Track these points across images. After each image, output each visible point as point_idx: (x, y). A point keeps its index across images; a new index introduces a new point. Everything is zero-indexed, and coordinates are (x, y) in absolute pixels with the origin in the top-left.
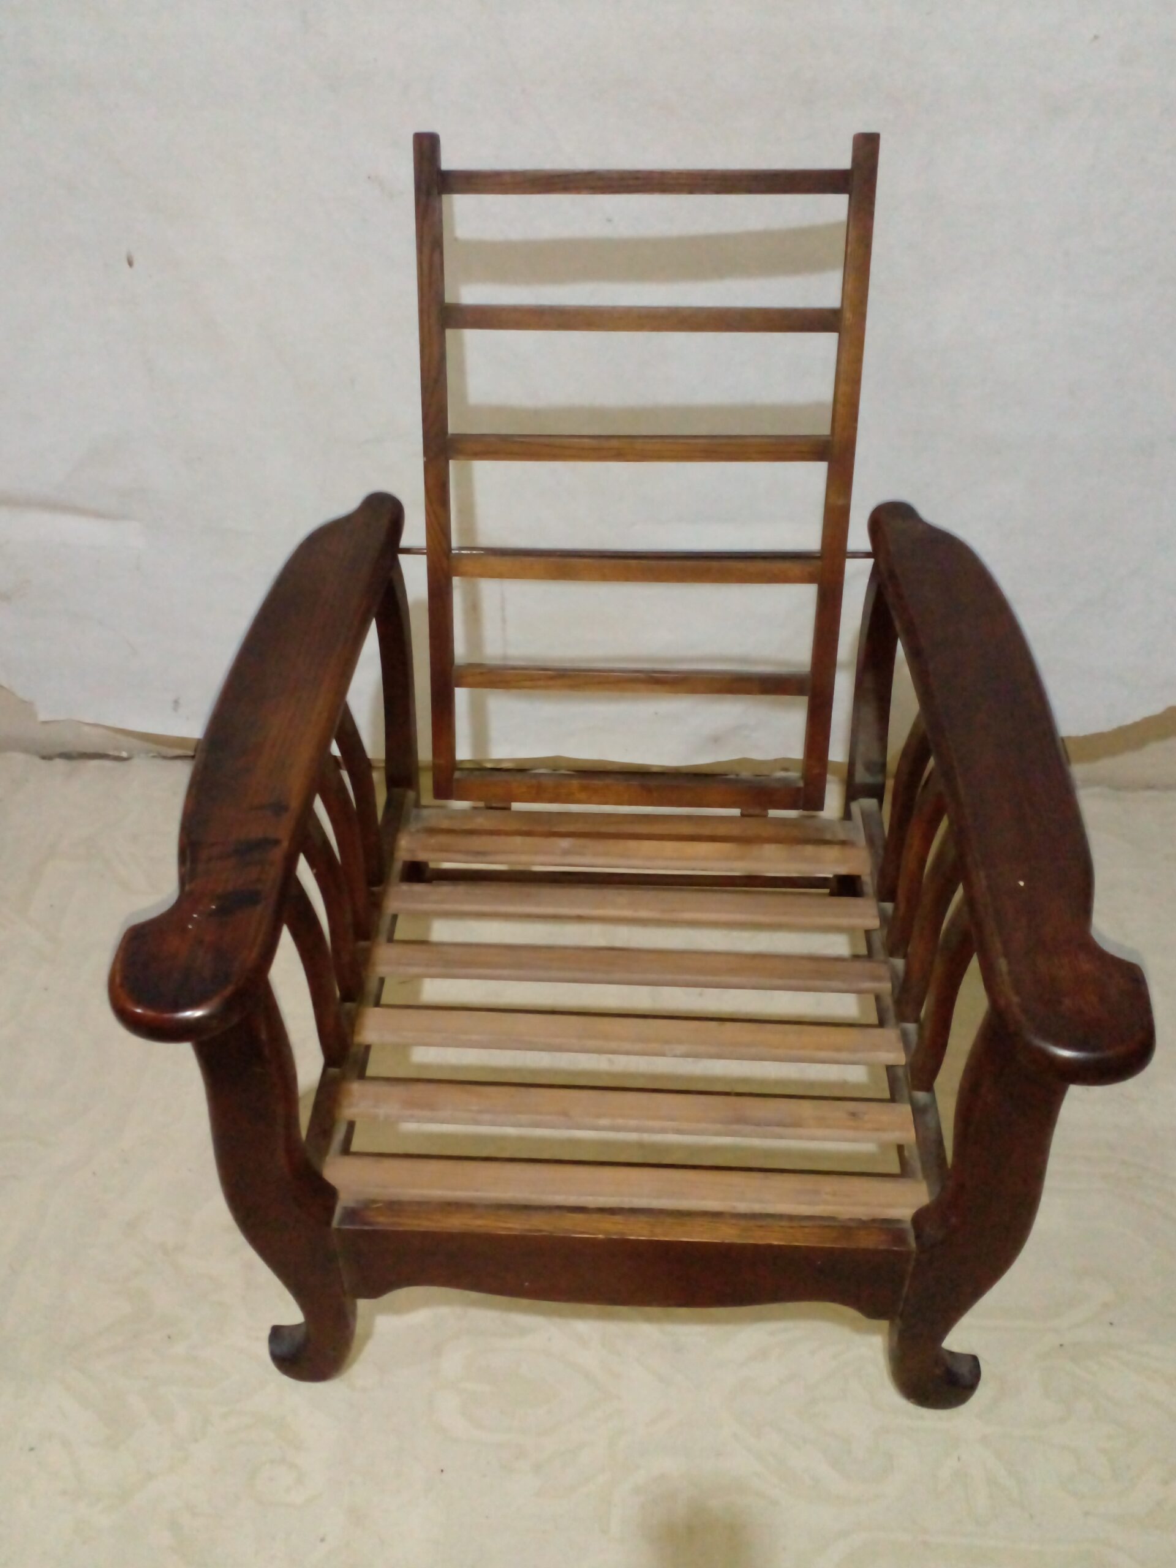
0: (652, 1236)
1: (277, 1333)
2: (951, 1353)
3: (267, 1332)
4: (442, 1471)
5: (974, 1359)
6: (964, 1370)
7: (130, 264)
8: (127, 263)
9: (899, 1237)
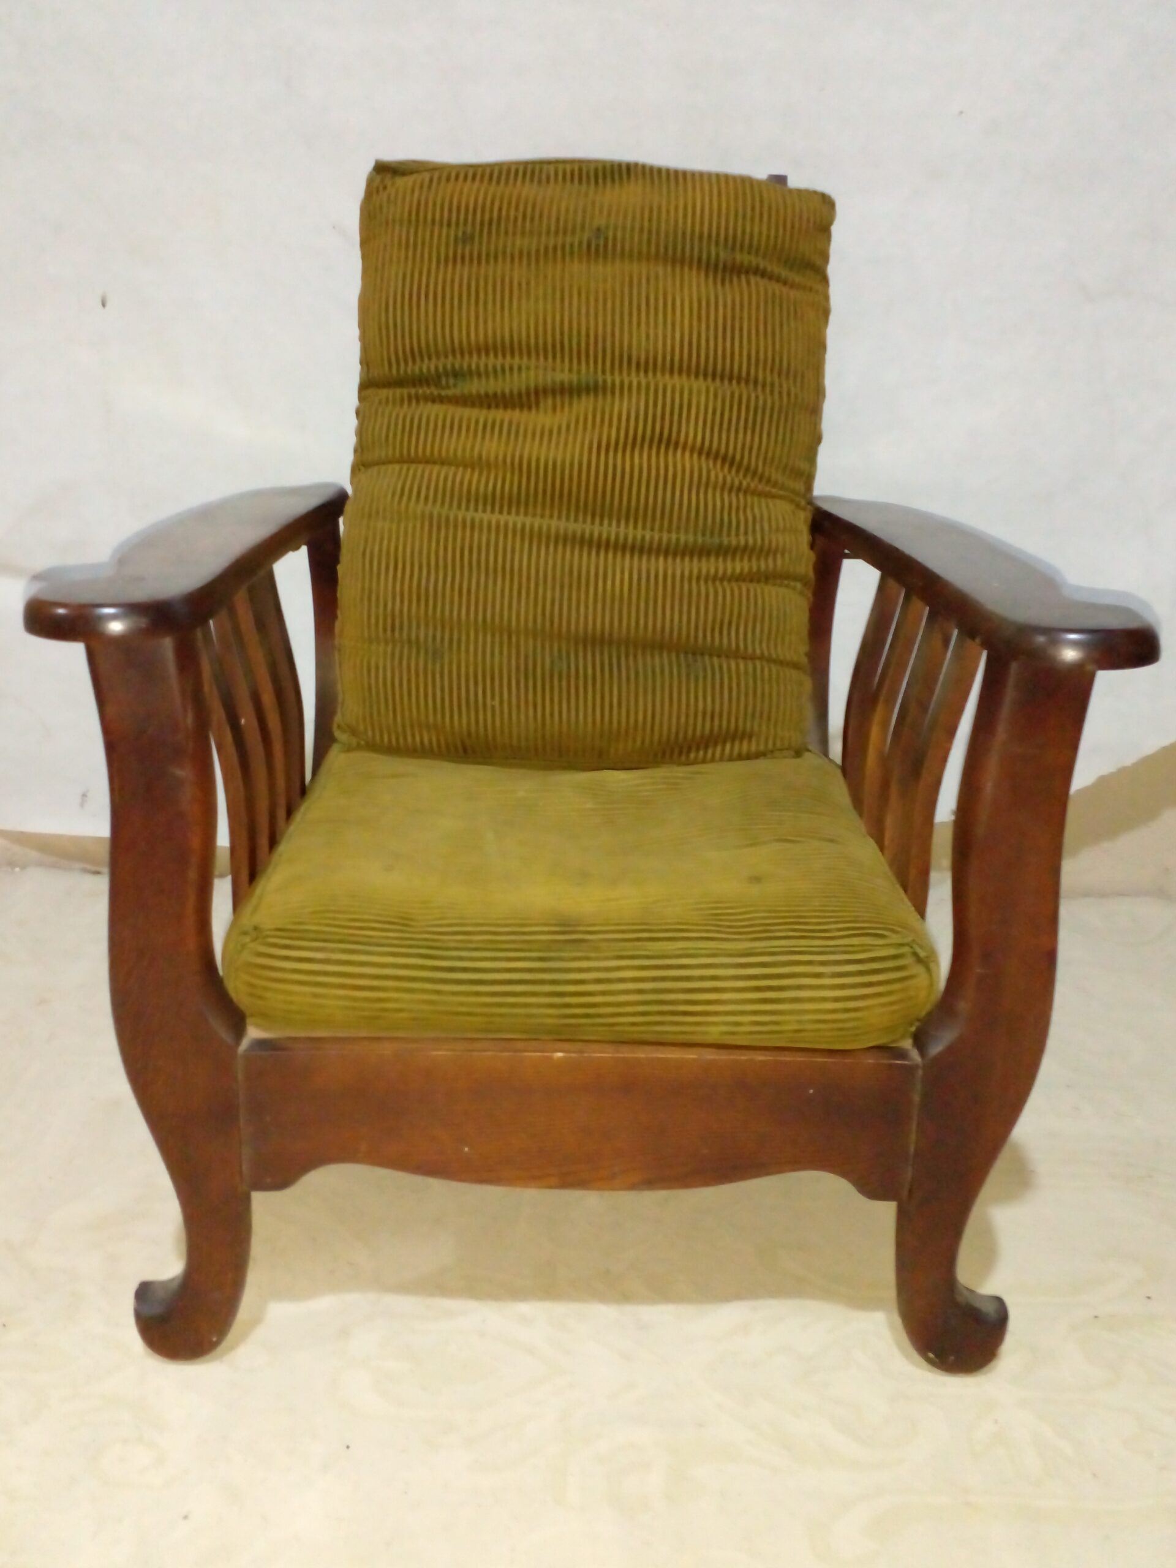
1: (144, 1291)
2: (969, 1290)
4: (348, 1447)
5: (998, 1300)
6: (988, 1309)
7: (104, 305)
8: (100, 304)
9: (902, 1054)
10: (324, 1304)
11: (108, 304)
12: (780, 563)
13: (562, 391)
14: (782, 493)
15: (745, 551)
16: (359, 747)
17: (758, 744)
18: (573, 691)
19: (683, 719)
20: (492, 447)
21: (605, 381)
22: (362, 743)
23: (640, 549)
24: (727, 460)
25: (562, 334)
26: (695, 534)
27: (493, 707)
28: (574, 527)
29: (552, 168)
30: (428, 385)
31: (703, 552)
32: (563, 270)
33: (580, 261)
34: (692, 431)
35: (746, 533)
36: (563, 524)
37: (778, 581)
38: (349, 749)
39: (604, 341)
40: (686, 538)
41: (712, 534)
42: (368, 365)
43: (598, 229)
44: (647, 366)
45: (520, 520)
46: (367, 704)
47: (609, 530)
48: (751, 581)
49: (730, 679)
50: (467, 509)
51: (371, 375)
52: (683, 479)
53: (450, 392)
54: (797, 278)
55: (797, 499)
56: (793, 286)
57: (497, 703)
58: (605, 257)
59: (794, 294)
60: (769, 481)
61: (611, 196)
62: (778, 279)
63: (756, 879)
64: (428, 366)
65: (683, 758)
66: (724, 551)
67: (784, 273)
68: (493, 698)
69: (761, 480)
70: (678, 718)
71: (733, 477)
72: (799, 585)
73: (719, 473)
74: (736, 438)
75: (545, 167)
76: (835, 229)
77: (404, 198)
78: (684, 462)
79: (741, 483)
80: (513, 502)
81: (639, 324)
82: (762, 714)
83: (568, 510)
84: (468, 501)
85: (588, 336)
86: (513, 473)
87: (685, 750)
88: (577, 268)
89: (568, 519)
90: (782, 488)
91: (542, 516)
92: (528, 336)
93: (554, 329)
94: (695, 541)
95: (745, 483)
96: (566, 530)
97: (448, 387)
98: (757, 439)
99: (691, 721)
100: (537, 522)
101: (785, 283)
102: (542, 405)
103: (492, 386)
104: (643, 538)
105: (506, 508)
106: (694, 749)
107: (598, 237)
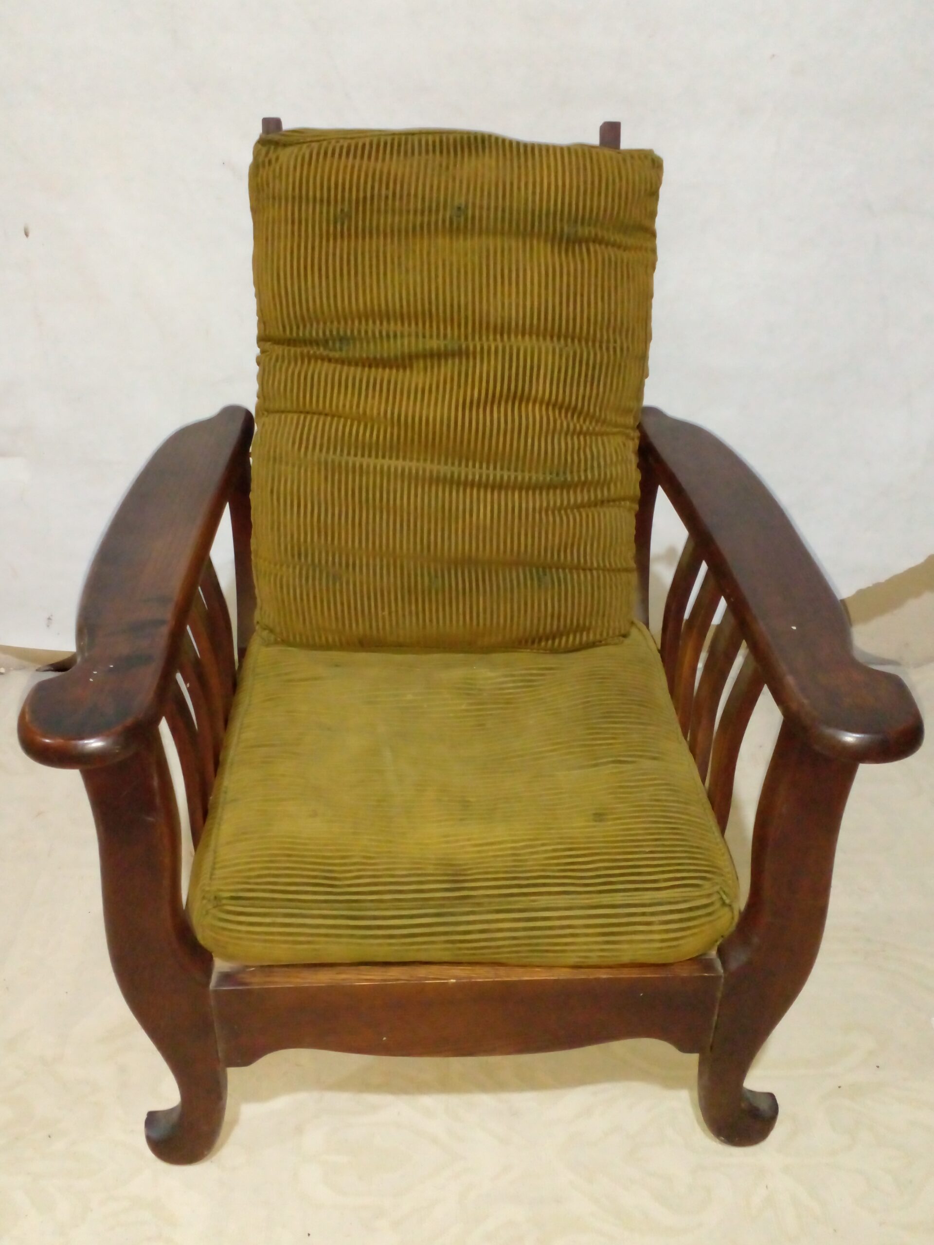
0: (496, 978)
1: (152, 1119)
2: (751, 1092)
3: (144, 1117)
4: (309, 1235)
5: (771, 1096)
6: (764, 1106)
7: (27, 234)
8: (23, 233)
9: (708, 965)
10: (281, 1103)
11: (30, 235)
12: (615, 491)
13: (432, 355)
14: (615, 430)
15: (584, 484)
16: (276, 643)
17: (595, 634)
18: (447, 602)
19: (535, 621)
20: (374, 406)
21: (467, 348)
22: (279, 639)
23: (500, 486)
24: (572, 410)
25: (430, 303)
26: (544, 473)
27: (383, 617)
28: (445, 469)
29: (416, 138)
30: (318, 344)
31: (551, 487)
32: (429, 246)
33: (444, 237)
34: (541, 388)
35: (586, 471)
36: (435, 467)
37: (611, 504)
38: (268, 644)
39: (466, 309)
40: (537, 477)
41: (558, 474)
42: (264, 323)
43: (459, 208)
44: (502, 330)
45: (400, 463)
46: (282, 613)
47: (474, 472)
48: (589, 506)
49: (573, 587)
50: (356, 455)
51: (267, 332)
52: (534, 430)
53: (337, 355)
54: (630, 241)
55: (628, 431)
56: (626, 248)
57: (386, 612)
58: (465, 234)
59: (626, 255)
60: (604, 422)
61: (469, 166)
62: (614, 245)
63: (599, 817)
64: (315, 331)
65: (536, 645)
66: (566, 486)
67: (618, 238)
68: (383, 609)
69: (597, 422)
70: (532, 620)
71: (575, 423)
72: (628, 503)
73: (564, 422)
74: (578, 390)
75: (410, 138)
76: (663, 191)
77: (287, 176)
78: (535, 413)
79: (581, 428)
80: (394, 449)
81: (495, 294)
82: (598, 612)
83: (440, 456)
84: (356, 448)
85: (452, 306)
86: (393, 427)
87: (537, 641)
88: (442, 242)
89: (439, 463)
90: (616, 425)
91: (418, 460)
92: (401, 306)
93: (423, 299)
94: (545, 479)
95: (585, 428)
96: (438, 472)
97: (334, 349)
98: (595, 391)
99: (542, 622)
100: (414, 464)
101: (619, 247)
102: (415, 365)
103: (373, 350)
104: (502, 477)
105: (387, 454)
106: (544, 640)
107: (459, 216)
